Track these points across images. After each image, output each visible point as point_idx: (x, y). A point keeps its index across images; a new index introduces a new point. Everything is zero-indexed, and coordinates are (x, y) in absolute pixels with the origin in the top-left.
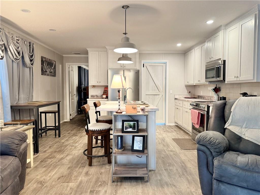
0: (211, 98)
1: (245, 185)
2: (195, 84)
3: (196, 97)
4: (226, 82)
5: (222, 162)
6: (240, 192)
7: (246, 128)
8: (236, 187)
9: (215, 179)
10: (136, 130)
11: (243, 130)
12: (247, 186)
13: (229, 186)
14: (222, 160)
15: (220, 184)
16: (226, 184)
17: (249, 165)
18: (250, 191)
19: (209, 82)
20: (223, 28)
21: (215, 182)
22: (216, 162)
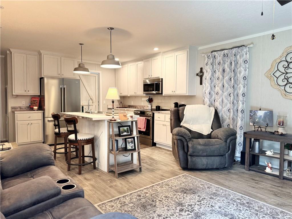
0: (144, 107)
1: (205, 154)
2: (129, 96)
3: (126, 107)
4: (163, 95)
5: (193, 144)
6: (203, 159)
7: (192, 124)
8: (200, 157)
9: (189, 155)
10: (129, 134)
11: (191, 125)
12: (207, 155)
13: (197, 157)
14: (193, 143)
15: (193, 157)
16: (195, 157)
17: (207, 143)
18: (208, 157)
19: (146, 94)
20: (161, 54)
21: (189, 157)
22: (190, 145)
